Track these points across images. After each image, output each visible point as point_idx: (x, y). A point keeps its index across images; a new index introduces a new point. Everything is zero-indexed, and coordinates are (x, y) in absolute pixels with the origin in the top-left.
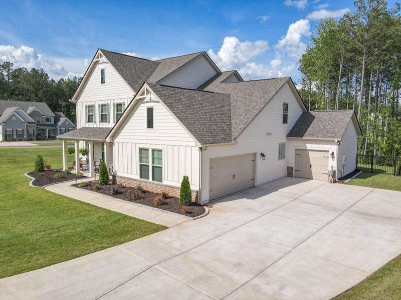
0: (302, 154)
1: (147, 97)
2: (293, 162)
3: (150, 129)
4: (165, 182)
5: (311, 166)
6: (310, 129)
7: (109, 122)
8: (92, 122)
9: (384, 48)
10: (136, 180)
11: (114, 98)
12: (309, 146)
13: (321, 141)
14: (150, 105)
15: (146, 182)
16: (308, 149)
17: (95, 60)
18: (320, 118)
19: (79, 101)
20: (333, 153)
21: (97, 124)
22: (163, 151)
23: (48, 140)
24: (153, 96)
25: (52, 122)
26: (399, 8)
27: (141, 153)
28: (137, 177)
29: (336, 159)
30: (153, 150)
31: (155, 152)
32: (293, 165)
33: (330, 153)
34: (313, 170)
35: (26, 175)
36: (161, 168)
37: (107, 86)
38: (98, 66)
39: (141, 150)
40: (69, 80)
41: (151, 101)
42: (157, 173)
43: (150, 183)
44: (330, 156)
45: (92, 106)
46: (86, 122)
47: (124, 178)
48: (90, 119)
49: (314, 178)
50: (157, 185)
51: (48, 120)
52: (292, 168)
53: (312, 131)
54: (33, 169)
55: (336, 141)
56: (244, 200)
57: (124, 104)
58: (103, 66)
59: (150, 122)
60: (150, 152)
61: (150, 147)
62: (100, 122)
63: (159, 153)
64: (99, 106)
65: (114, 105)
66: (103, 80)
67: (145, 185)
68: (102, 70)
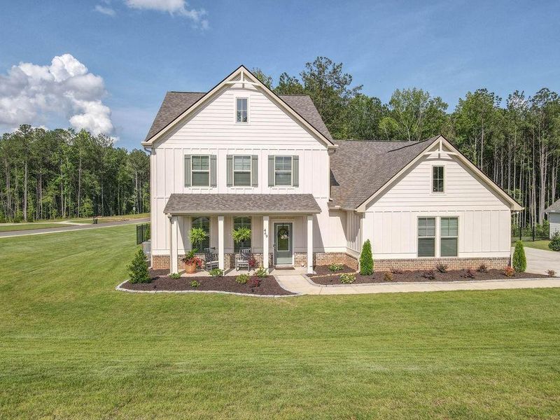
1: (434, 154)
3: (438, 194)
7: (256, 185)
8: (206, 185)
10: (412, 260)
14: (439, 163)
19: (163, 145)
21: (222, 188)
27: (419, 224)
30: (443, 219)
36: (456, 238)
38: (227, 92)
39: (421, 219)
45: (205, 157)
46: (187, 185)
47: (389, 260)
57: (296, 158)
58: (243, 94)
59: (438, 184)
60: (438, 221)
61: (438, 215)
62: (229, 185)
63: (451, 221)
64: (229, 158)
65: (270, 158)
66: (242, 116)
67: (429, 264)
68: (239, 101)
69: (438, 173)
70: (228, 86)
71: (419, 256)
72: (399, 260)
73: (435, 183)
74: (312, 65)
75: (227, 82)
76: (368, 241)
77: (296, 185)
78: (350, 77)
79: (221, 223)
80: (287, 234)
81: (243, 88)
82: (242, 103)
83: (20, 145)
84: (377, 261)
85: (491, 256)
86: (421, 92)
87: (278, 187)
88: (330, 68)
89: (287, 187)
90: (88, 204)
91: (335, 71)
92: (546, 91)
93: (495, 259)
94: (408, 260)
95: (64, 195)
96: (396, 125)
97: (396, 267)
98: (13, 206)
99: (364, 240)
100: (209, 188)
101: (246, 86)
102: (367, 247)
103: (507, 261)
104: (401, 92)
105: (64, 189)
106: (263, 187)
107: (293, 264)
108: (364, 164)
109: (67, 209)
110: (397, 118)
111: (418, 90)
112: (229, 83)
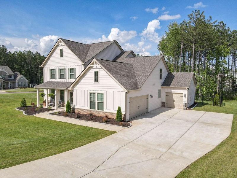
0: (169, 95)
2: (165, 100)
3: (96, 83)
4: (105, 111)
5: (174, 101)
6: (173, 82)
7: (65, 79)
8: (54, 78)
9: (204, 39)
10: (87, 110)
11: (69, 65)
12: (173, 91)
13: (179, 88)
14: (96, 70)
15: (94, 111)
16: (172, 92)
17: (57, 44)
18: (177, 77)
19: (45, 67)
20: (185, 94)
21: (58, 80)
22: (104, 94)
23: (10, 89)
24: (99, 65)
25: (13, 78)
26: (211, 19)
27: (90, 96)
28: (89, 108)
29: (187, 97)
30: (98, 94)
31: (99, 95)
32: (164, 101)
33: (184, 94)
34: (175, 103)
35: (16, 109)
36: (103, 103)
37: (64, 59)
38: (58, 47)
39: (91, 94)
40: (20, 52)
41: (97, 68)
42: (101, 106)
43: (96, 111)
44: (184, 96)
45: (54, 70)
46: (50, 79)
47: (80, 109)
48: (53, 77)
49: (175, 107)
50: (101, 112)
51: (10, 77)
52: (164, 103)
53: (174, 83)
54: (19, 106)
55: (187, 88)
56: (146, 119)
57: (75, 69)
58: (61, 48)
60: (96, 95)
61: (96, 92)
63: (101, 95)
64: (59, 70)
65: (68, 69)
68: (61, 50)
69: (96, 74)
77: (75, 78)
81: (62, 45)
84: (77, 109)
87: (70, 79)
106: (67, 79)
112: (58, 44)
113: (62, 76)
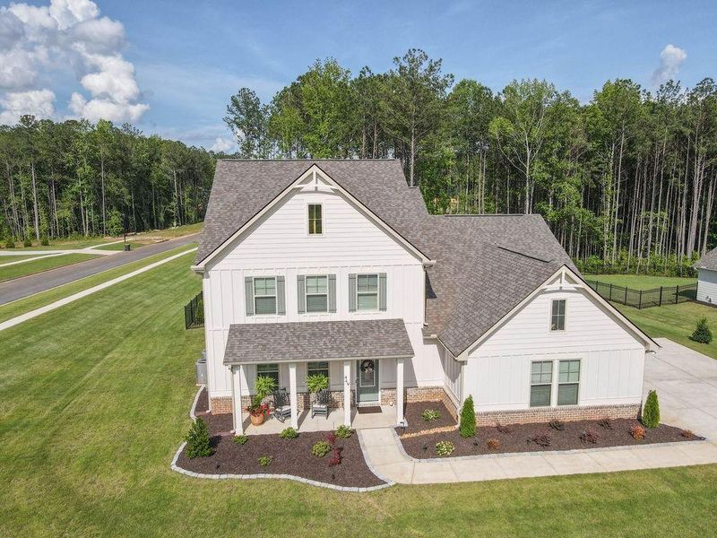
1: (555, 286)
3: (558, 332)
4: (583, 404)
7: (334, 310)
8: (273, 312)
10: (523, 412)
14: (559, 296)
19: (218, 267)
27: (532, 369)
28: (525, 406)
30: (562, 362)
36: (577, 384)
37: (326, 240)
38: (297, 197)
39: (535, 363)
42: (570, 392)
43: (555, 410)
45: (271, 279)
46: (249, 314)
47: (495, 413)
50: (570, 409)
57: (384, 277)
58: (315, 199)
59: (558, 322)
60: (556, 365)
61: (556, 358)
62: (300, 312)
63: (572, 365)
64: (300, 279)
65: (351, 278)
66: (315, 225)
67: (543, 415)
68: (311, 207)
69: (559, 308)
70: (297, 191)
71: (531, 406)
72: (507, 413)
73: (554, 320)
74: (401, 60)
75: (296, 185)
76: (471, 397)
77: (383, 309)
78: (452, 77)
79: (293, 371)
80: (372, 367)
81: (316, 191)
82: (315, 211)
83: (23, 143)
85: (618, 403)
86: (544, 84)
87: (361, 312)
88: (426, 65)
89: (371, 312)
90: (115, 218)
91: (431, 69)
92: (709, 81)
93: (623, 406)
94: (519, 412)
95: (84, 208)
96: (510, 128)
97: (503, 422)
98: (21, 220)
99: (465, 397)
100: (276, 316)
101: (319, 189)
102: (469, 404)
103: (638, 409)
104: (520, 83)
105: (84, 200)
106: (342, 312)
107: (380, 401)
108: (467, 258)
109: (90, 224)
110: (513, 119)
111: (540, 81)
112: (298, 186)
113: (316, 302)
